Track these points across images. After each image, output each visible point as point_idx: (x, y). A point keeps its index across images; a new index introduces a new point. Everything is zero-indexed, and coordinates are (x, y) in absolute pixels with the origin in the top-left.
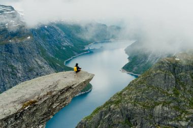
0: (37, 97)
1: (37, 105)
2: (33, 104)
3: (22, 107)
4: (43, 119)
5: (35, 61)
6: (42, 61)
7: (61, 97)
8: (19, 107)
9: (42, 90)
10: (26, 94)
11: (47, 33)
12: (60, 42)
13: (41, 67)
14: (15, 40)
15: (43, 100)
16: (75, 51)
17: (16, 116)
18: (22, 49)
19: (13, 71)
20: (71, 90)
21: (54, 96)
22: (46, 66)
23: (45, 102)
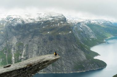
0: (34, 63)
1: (32, 66)
3: (26, 66)
4: (34, 72)
5: (73, 46)
6: (76, 46)
9: (38, 61)
10: (31, 62)
11: (81, 30)
13: (75, 50)
14: (62, 33)
17: (23, 69)
18: (66, 38)
21: (40, 63)
22: (78, 49)
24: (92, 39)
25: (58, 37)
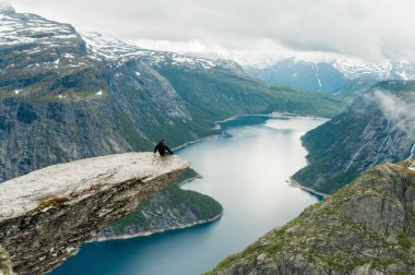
0: (70, 192)
1: (68, 206)
2: (60, 203)
3: (36, 206)
4: (76, 235)
5: (108, 143)
6: (121, 145)
7: (118, 198)
8: (32, 206)
9: (84, 181)
10: (52, 185)
11: (139, 86)
12: (164, 109)
14: (70, 95)
15: (80, 198)
16: (194, 131)
17: (23, 222)
18: (82, 116)
20: (140, 187)
21: (104, 193)
23: (84, 202)
24: (176, 120)
25: (55, 111)
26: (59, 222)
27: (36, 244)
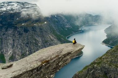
0: (50, 58)
1: (50, 63)
2: (47, 62)
3: (41, 63)
4: (53, 71)
5: (49, 36)
6: (53, 36)
7: (64, 59)
8: (39, 64)
9: (53, 54)
10: (44, 56)
11: (56, 20)
12: (64, 25)
13: (52, 40)
14: (37, 24)
15: (53, 60)
16: (73, 31)
17: (38, 69)
18: (41, 29)
19: (36, 42)
20: (70, 55)
21: (60, 58)
22: (55, 39)
23: (54, 61)
26: (48, 68)
27: (42, 75)
